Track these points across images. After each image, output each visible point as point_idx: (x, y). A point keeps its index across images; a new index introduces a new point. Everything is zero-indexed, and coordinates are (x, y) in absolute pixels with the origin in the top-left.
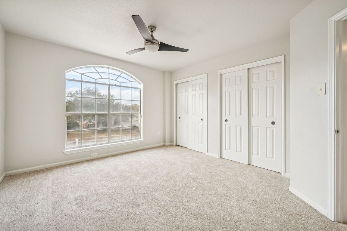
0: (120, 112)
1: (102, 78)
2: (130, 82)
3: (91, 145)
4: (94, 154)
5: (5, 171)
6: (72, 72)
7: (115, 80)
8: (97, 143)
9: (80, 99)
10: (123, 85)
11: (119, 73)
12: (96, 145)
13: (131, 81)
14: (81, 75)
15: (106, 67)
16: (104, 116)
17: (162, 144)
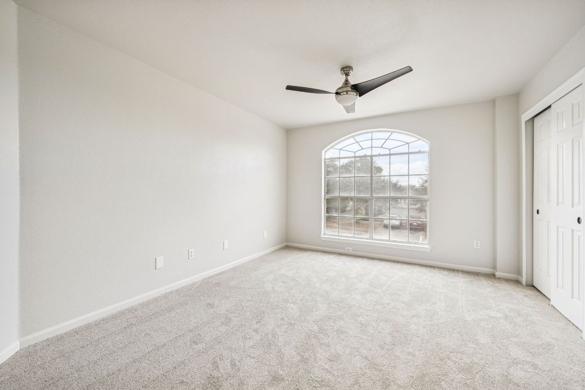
0: (389, 196)
1: (363, 149)
2: (407, 143)
3: (347, 237)
4: (349, 248)
5: (287, 242)
6: (332, 150)
7: (381, 147)
8: (356, 236)
9: (338, 179)
10: (392, 152)
11: (386, 135)
12: (354, 237)
13: (409, 142)
14: (338, 151)
15: (366, 133)
16: (365, 200)
17: (489, 270)
